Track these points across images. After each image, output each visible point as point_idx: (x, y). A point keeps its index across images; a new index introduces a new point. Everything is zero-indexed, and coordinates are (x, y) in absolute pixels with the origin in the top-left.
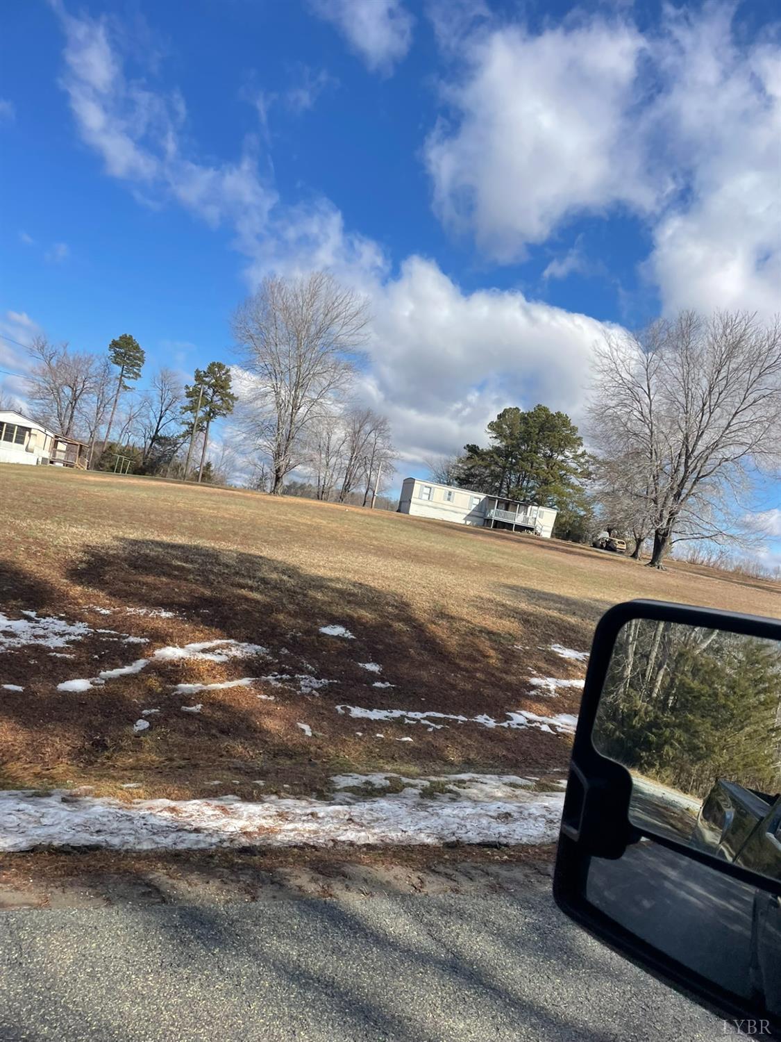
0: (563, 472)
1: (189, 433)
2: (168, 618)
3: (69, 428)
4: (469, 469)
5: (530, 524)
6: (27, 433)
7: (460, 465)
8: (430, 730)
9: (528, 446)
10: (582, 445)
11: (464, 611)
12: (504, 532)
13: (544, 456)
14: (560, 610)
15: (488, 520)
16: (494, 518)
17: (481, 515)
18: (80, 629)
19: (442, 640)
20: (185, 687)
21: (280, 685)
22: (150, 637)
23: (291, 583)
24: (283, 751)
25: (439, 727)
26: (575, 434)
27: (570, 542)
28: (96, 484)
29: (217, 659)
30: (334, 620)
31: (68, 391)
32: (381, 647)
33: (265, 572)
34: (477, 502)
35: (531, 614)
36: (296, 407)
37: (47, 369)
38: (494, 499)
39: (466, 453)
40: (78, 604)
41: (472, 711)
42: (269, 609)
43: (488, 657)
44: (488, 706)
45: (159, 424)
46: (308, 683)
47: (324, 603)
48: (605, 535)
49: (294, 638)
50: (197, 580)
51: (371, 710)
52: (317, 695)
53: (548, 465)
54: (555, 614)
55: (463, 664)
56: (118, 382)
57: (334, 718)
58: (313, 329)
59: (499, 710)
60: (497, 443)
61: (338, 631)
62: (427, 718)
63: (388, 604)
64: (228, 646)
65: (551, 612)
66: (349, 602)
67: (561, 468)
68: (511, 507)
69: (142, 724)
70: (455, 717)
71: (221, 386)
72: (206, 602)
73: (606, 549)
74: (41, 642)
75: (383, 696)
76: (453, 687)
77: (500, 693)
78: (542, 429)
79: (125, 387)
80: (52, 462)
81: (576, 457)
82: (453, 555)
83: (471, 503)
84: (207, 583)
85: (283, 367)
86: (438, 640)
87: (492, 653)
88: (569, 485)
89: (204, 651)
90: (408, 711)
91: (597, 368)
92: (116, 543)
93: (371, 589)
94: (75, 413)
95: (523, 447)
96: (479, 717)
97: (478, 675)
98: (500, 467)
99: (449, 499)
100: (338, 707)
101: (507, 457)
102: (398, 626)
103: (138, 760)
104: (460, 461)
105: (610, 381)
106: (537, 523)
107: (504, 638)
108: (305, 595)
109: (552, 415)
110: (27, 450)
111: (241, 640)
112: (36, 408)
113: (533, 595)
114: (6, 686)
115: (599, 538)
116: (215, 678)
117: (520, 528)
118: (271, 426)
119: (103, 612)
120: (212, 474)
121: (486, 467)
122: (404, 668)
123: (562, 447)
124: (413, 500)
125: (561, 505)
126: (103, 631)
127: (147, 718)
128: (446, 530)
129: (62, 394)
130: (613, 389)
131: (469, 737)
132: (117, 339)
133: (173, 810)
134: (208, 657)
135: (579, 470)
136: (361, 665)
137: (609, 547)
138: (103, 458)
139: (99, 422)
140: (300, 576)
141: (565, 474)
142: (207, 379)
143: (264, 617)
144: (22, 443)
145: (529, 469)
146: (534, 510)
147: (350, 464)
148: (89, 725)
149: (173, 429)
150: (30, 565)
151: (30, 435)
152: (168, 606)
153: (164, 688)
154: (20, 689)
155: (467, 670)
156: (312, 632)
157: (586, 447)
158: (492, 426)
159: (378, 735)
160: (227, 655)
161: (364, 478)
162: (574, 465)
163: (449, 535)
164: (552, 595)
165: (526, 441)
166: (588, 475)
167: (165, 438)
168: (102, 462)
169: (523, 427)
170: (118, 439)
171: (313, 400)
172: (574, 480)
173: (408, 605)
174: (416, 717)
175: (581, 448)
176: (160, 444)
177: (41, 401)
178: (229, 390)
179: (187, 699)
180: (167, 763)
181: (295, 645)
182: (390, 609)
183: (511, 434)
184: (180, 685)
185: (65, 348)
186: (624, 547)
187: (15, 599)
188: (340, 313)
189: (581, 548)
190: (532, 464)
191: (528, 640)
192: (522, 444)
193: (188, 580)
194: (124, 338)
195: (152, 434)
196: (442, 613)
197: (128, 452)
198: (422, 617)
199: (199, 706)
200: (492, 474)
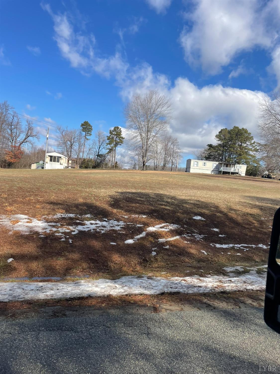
0: (247, 150)
1: (109, 152)
2: (145, 218)
3: (70, 155)
4: (209, 153)
5: (237, 171)
6: (60, 158)
7: (206, 152)
8: (245, 250)
9: (232, 142)
10: (253, 139)
11: (238, 207)
12: (227, 175)
13: (238, 145)
14: (271, 204)
15: (220, 171)
16: (223, 170)
17: (217, 170)
18: (122, 223)
19: (235, 218)
20: (161, 240)
21: (189, 238)
22: (143, 224)
23: (176, 202)
24: (200, 260)
25: (248, 249)
26: (250, 136)
27: (252, 177)
28: (87, 173)
29: (166, 230)
30: (196, 214)
31: (69, 143)
32: (216, 222)
33: (166, 199)
34: (215, 165)
35: (262, 206)
36: (148, 139)
37: (62, 136)
38: (222, 164)
39: (208, 147)
40: (117, 215)
41: (256, 243)
42: (174, 212)
43: (254, 223)
44: (261, 241)
45: (99, 150)
46: (199, 237)
47: (190, 208)
48: (267, 173)
49: (186, 221)
50: (148, 204)
51: (222, 245)
52: (203, 240)
53: (240, 148)
54: (270, 205)
55: (247, 226)
56: (84, 138)
57: (211, 248)
58: (152, 110)
59: (266, 242)
60: (220, 142)
61: (198, 218)
62: (242, 246)
63: (211, 207)
64: (167, 226)
65: (268, 205)
66: (198, 207)
67: (246, 149)
68: (228, 166)
69: (154, 253)
70: (251, 246)
71: (119, 134)
72: (154, 211)
73: (267, 178)
74: (113, 228)
75: (224, 240)
76: (247, 235)
77: (264, 236)
78: (237, 135)
79: (87, 139)
80: (68, 167)
81: (251, 144)
82: (218, 186)
83: (213, 166)
84: (151, 205)
85: (142, 125)
86: (234, 218)
87: (254, 222)
88: (249, 155)
89: (161, 228)
90: (234, 244)
91: (261, 110)
92: (117, 194)
93: (202, 202)
94: (72, 150)
95: (230, 143)
96: (259, 245)
97: (253, 230)
98: (222, 151)
99: (204, 165)
100: (211, 244)
101: (224, 147)
102: (218, 214)
103: (158, 265)
104: (205, 151)
105: (266, 114)
106: (239, 171)
107: (256, 216)
108: (183, 206)
109: (240, 129)
110: (61, 164)
111: (171, 223)
112: (59, 150)
113: (258, 199)
114: (111, 243)
115: (264, 174)
116: (168, 236)
117: (233, 173)
118: (140, 147)
119: (125, 217)
120: (118, 166)
121: (216, 152)
122: (227, 229)
123: (245, 141)
124: (191, 167)
125: (247, 163)
126: (129, 223)
127: (155, 251)
128: (207, 177)
129: (67, 144)
130: (268, 117)
131: (260, 252)
132: (83, 123)
133: (185, 280)
134: (163, 230)
135: (253, 149)
136: (212, 229)
137: (269, 177)
138: (82, 164)
139: (80, 151)
140: (177, 199)
141: (247, 151)
142: (114, 133)
143: (174, 215)
144: (59, 162)
145: (233, 151)
146: (237, 166)
147: (165, 157)
148: (139, 254)
149: (104, 151)
150: (98, 204)
151: (61, 159)
152: (144, 213)
153: (155, 241)
154: (115, 244)
155: (248, 228)
156: (191, 219)
157: (255, 140)
158: (217, 136)
159: (228, 253)
160: (169, 229)
161: (170, 161)
162: (251, 147)
163: (209, 179)
164: (265, 198)
165: (231, 140)
166: (257, 150)
167: (102, 155)
168: (82, 165)
169: (229, 135)
170: (86, 157)
171: (153, 135)
172: (251, 153)
173: (218, 207)
174: (238, 246)
175: (253, 140)
176: (99, 157)
177: (61, 147)
178: (121, 136)
179: (163, 244)
180: (167, 265)
181: (187, 223)
182: (213, 209)
183: (225, 139)
184: (159, 240)
185: (67, 128)
186: (275, 176)
187: (99, 215)
188: (161, 103)
189: (258, 179)
190: (234, 149)
191: (265, 216)
192: (229, 142)
193: (145, 204)
194: (85, 122)
195: (97, 154)
196: (230, 208)
197: (90, 160)
198: (225, 211)
199: (168, 246)
200: (219, 154)
